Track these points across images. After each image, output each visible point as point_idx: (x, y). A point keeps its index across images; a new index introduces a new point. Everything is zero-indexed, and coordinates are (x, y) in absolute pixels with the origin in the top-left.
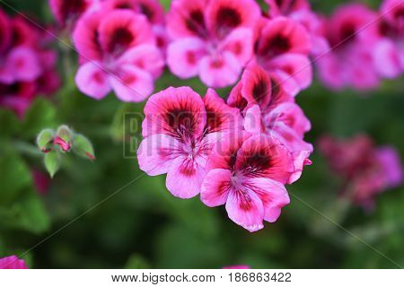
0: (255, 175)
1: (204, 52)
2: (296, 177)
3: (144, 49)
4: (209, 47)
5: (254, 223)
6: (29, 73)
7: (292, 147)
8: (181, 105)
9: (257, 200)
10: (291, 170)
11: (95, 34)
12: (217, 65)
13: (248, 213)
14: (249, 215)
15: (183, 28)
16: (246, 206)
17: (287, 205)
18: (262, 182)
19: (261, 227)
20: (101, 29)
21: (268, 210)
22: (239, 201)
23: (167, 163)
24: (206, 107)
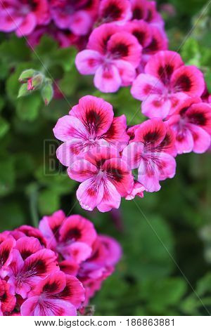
0: (111, 179)
1: (159, 92)
2: (129, 198)
3: (128, 65)
4: (166, 90)
5: (88, 204)
6: (78, 30)
7: (146, 180)
8: (99, 112)
9: (101, 194)
10: (129, 192)
11: (108, 37)
12: (157, 104)
13: (89, 197)
14: (88, 199)
15: (156, 70)
16: (91, 192)
17: (116, 209)
18: (111, 187)
19: (90, 209)
20: (113, 37)
21: (103, 203)
22: (90, 187)
23: (69, 137)
24: (113, 124)
